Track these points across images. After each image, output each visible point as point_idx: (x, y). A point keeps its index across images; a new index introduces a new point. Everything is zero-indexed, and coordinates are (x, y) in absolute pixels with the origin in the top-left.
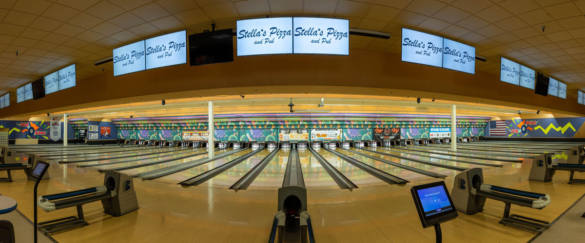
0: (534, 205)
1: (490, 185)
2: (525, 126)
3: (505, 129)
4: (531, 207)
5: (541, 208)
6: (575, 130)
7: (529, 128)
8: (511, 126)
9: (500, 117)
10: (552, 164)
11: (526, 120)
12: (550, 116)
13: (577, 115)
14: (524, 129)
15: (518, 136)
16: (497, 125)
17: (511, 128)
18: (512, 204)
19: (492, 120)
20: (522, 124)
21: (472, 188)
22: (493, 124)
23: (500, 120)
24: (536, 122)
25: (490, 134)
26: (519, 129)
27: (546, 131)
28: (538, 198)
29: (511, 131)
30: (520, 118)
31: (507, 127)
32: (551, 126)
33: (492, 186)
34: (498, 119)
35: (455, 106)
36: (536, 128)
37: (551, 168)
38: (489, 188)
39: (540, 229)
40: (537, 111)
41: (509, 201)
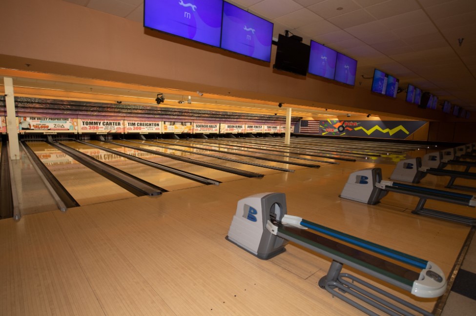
2: (343, 127)
6: (407, 133)
8: (326, 125)
9: (313, 117)
12: (376, 118)
15: (334, 135)
17: (325, 128)
19: (303, 119)
20: (339, 124)
22: (305, 123)
24: (357, 124)
25: (300, 131)
27: (369, 132)
29: (325, 130)
30: (337, 119)
32: (377, 127)
40: (367, 115)
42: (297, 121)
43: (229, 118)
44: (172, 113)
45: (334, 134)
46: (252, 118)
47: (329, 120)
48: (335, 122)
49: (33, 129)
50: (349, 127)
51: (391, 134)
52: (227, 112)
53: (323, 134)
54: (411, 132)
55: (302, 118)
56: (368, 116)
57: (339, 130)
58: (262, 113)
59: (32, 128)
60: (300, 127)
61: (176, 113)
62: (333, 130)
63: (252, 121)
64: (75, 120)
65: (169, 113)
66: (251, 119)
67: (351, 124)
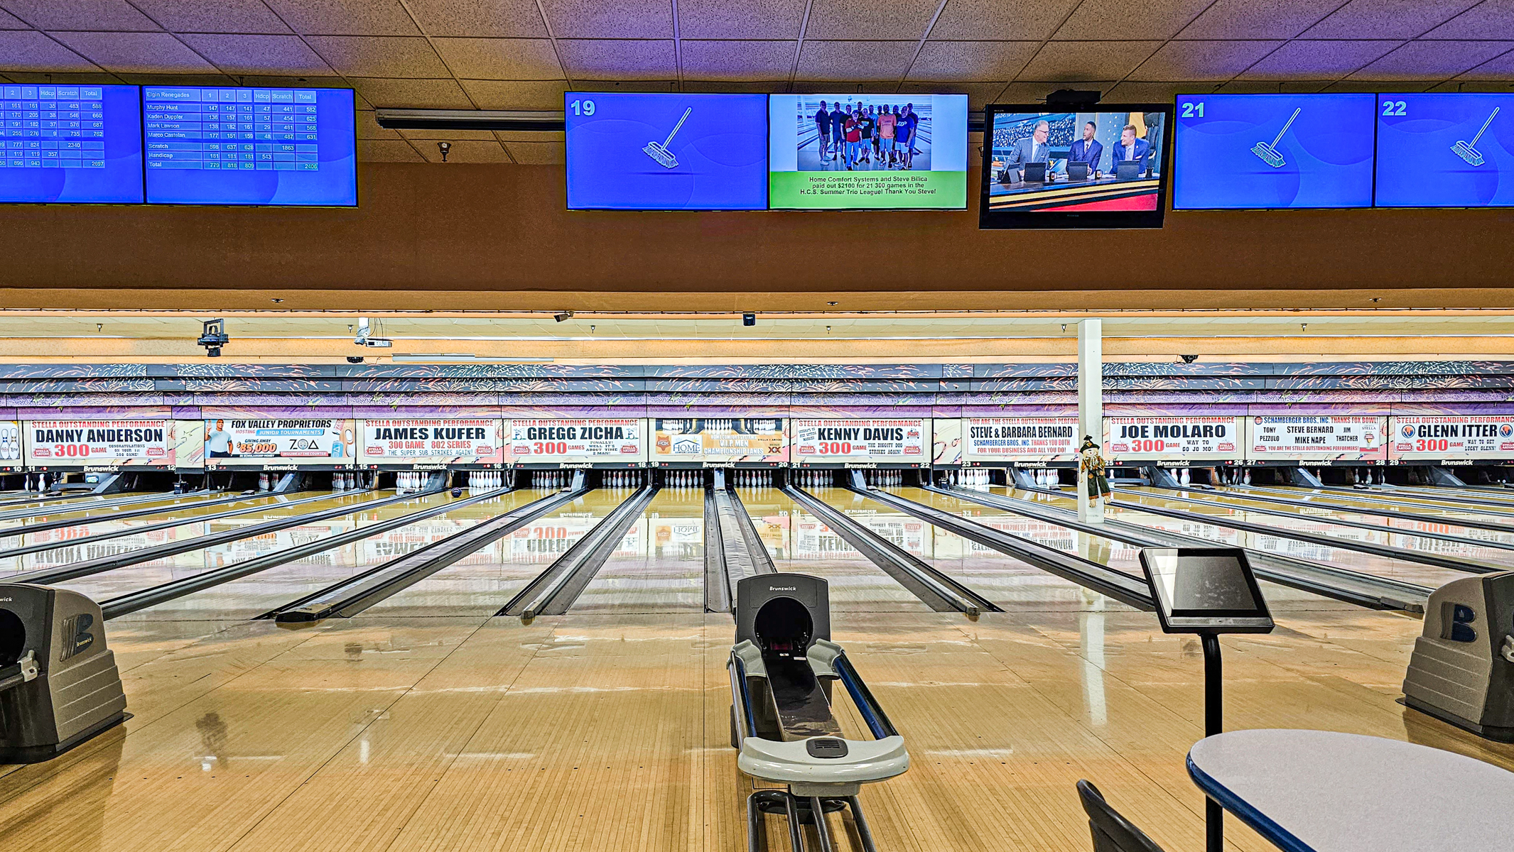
49: (238, 456)
59: (236, 451)
64: (349, 424)
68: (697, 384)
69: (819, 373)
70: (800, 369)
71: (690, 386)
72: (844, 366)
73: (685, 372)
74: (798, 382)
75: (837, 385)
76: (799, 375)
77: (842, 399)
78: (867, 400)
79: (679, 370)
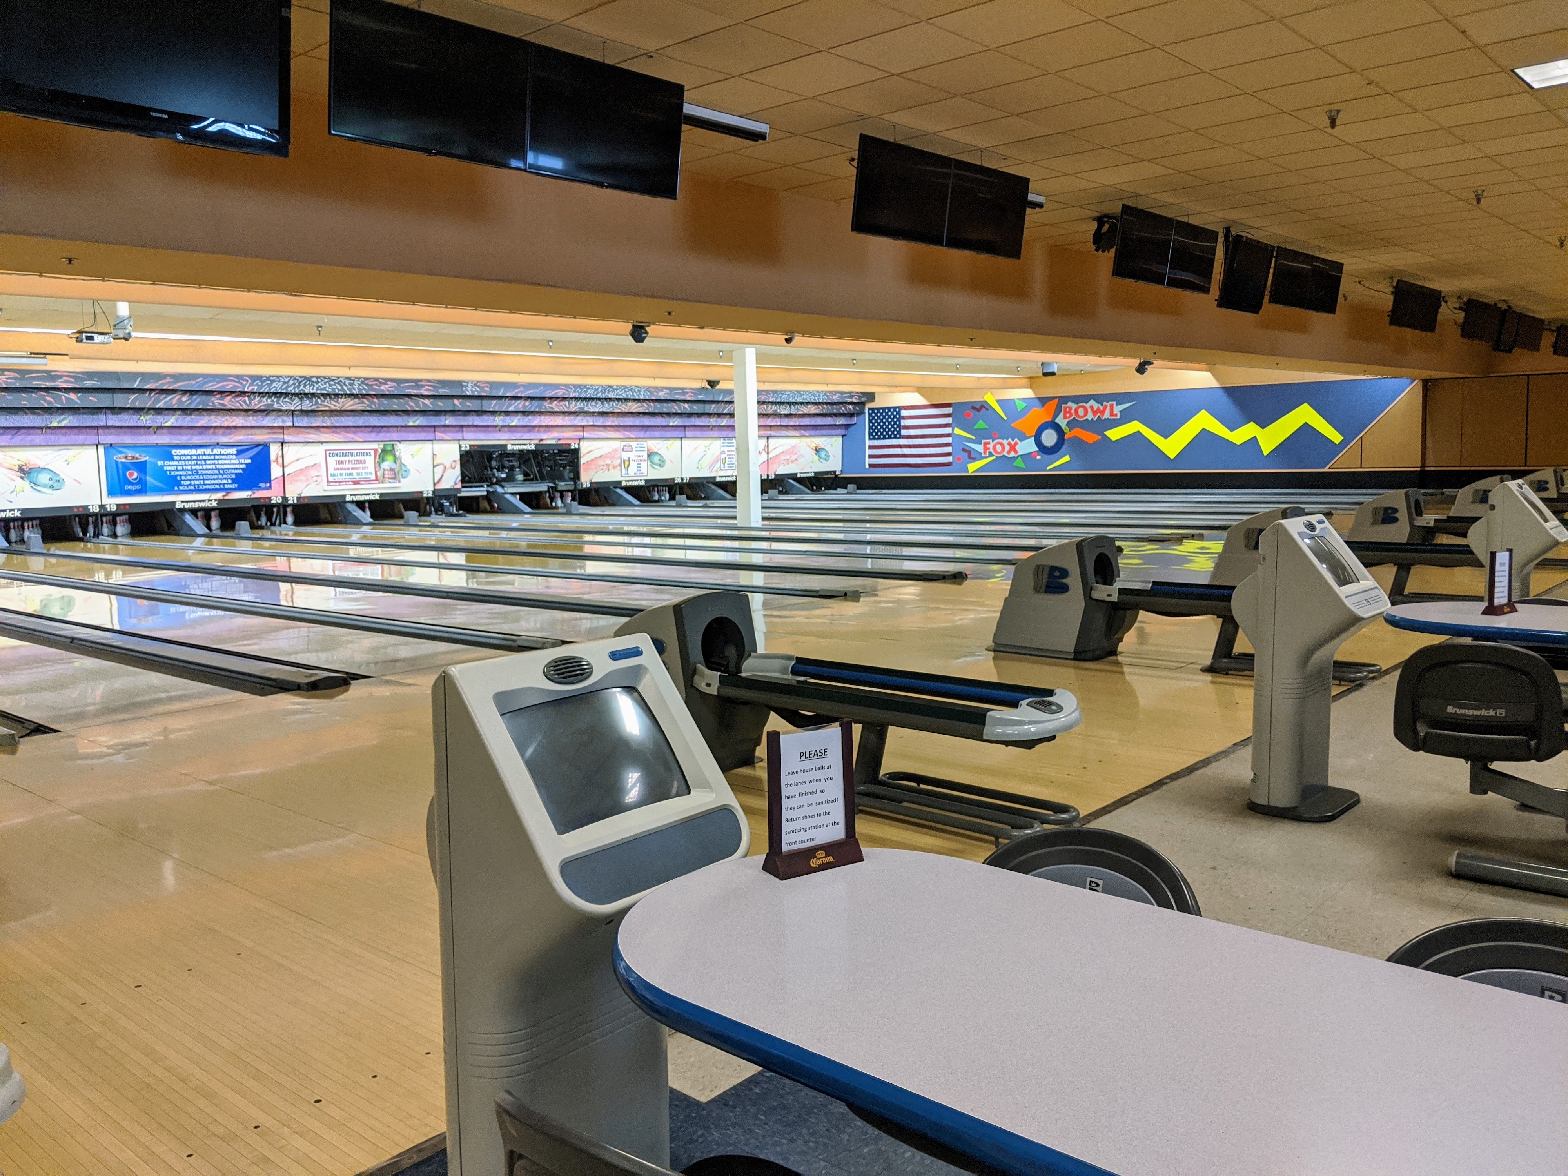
0: (991, 730)
1: (789, 658)
3: (949, 440)
4: (979, 737)
5: (1029, 744)
6: (1336, 437)
7: (1079, 432)
8: (981, 425)
9: (920, 390)
10: (1118, 584)
11: (1064, 399)
13: (1365, 372)
14: (1049, 438)
15: (1021, 469)
16: (904, 423)
18: (890, 727)
21: (701, 667)
23: (924, 402)
24: (1117, 409)
25: (868, 461)
26: (1023, 438)
28: (1014, 704)
29: (979, 448)
30: (1028, 393)
31: (957, 431)
33: (799, 660)
34: (916, 399)
35: (750, 353)
36: (1115, 434)
37: (1115, 598)
38: (783, 670)
39: (1031, 827)
41: (878, 715)
42: (851, 415)
43: (480, 413)
44: (148, 401)
45: (1019, 463)
46: (607, 407)
47: (990, 399)
48: (1021, 406)
50: (1087, 425)
51: (1266, 449)
52: (459, 384)
53: (973, 468)
54: (1348, 434)
55: (871, 397)
56: (1141, 369)
57: (1038, 442)
58: (659, 383)
60: (868, 443)
61: (173, 401)
62: (1013, 448)
63: (609, 421)
65: (131, 400)
66: (603, 414)
67: (1088, 412)
68: (184, 399)
69: (339, 387)
70: (317, 383)
71: (174, 401)
72: (366, 379)
73: (175, 382)
74: (308, 398)
75: (352, 402)
76: (317, 389)
77: (351, 418)
78: (376, 418)
79: (168, 380)
